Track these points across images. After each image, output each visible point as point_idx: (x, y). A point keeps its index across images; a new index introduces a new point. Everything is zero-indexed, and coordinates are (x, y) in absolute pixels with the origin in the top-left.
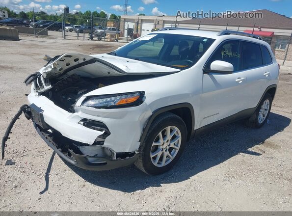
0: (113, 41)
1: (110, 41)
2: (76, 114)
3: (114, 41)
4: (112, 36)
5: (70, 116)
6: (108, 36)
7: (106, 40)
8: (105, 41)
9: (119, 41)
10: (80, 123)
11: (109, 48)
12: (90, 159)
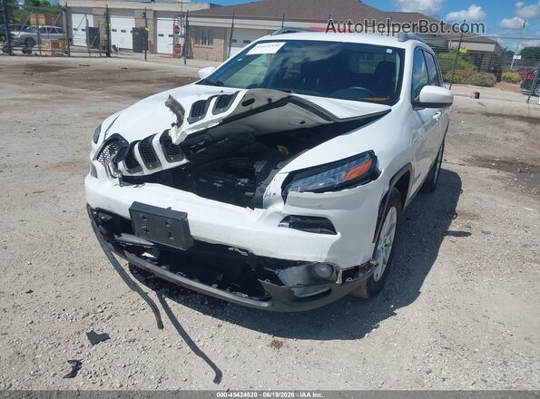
0: (58, 55)
1: (52, 56)
2: (271, 209)
3: (62, 56)
4: (55, 45)
5: (264, 214)
6: (47, 46)
7: (43, 53)
8: (41, 56)
9: (71, 54)
10: (282, 226)
11: (64, 71)
12: (297, 292)
